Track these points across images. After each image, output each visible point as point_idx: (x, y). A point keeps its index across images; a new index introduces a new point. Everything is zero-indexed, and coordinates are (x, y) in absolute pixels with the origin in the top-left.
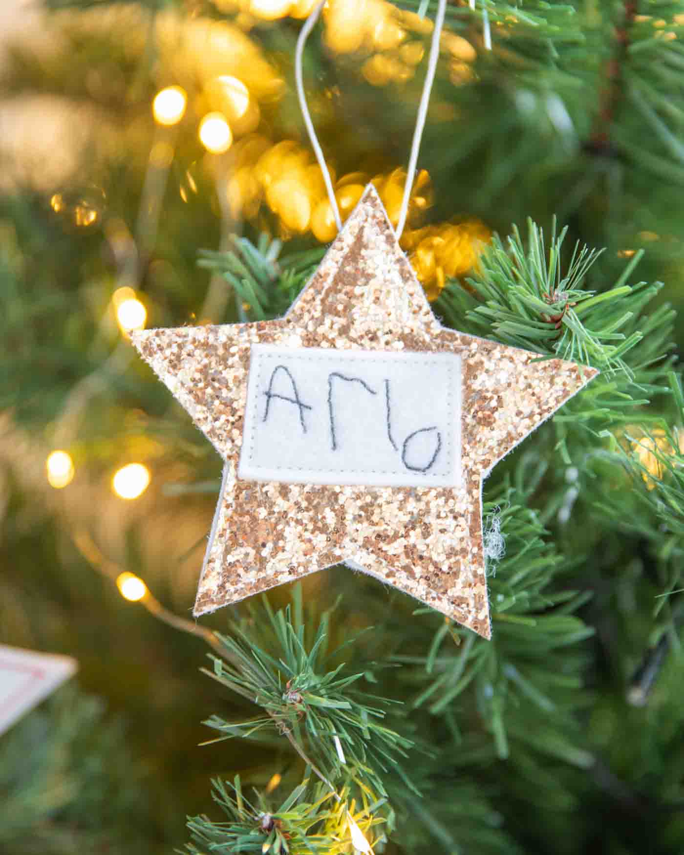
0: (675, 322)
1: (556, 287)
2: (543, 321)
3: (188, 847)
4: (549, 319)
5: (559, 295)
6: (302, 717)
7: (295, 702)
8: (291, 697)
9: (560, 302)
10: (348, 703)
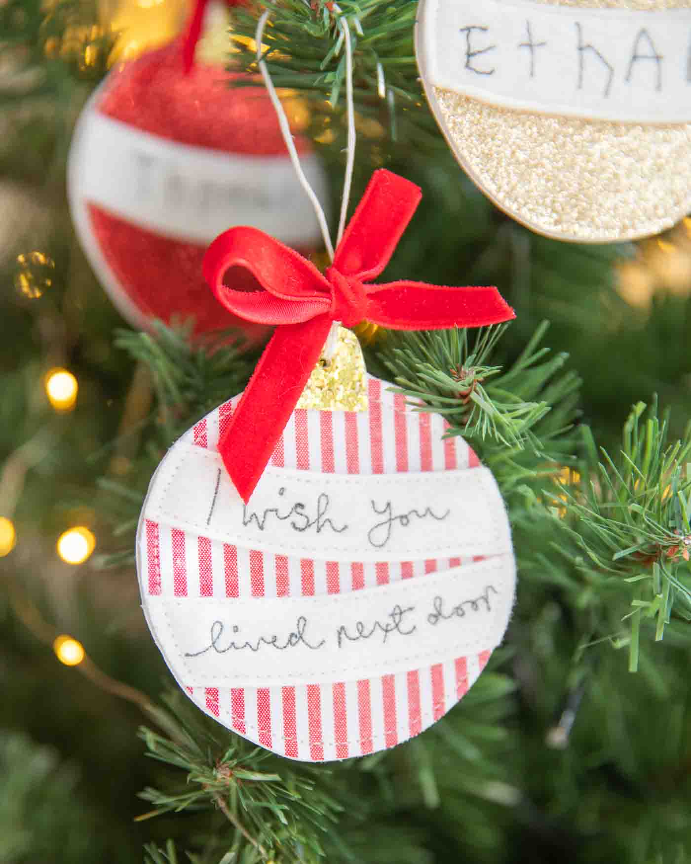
0: (580, 389)
1: (463, 363)
4: (458, 395)
5: (467, 371)
7: (225, 777)
8: (223, 773)
9: (468, 378)
10: (277, 776)
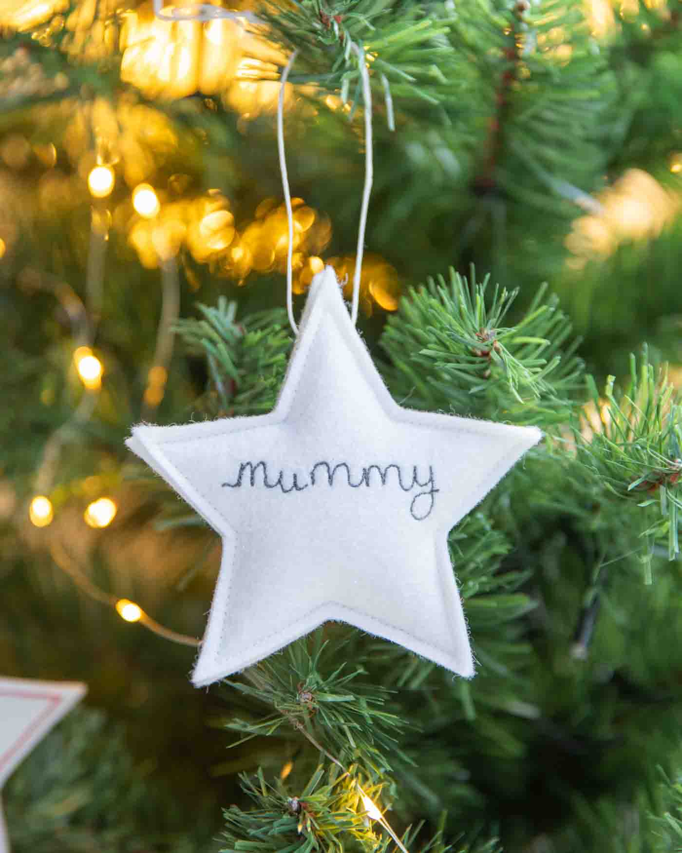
1: (485, 326)
2: (475, 355)
3: (225, 835)
4: (479, 353)
5: (489, 333)
6: (313, 712)
7: (308, 701)
8: (304, 697)
9: (490, 340)
10: (352, 696)
